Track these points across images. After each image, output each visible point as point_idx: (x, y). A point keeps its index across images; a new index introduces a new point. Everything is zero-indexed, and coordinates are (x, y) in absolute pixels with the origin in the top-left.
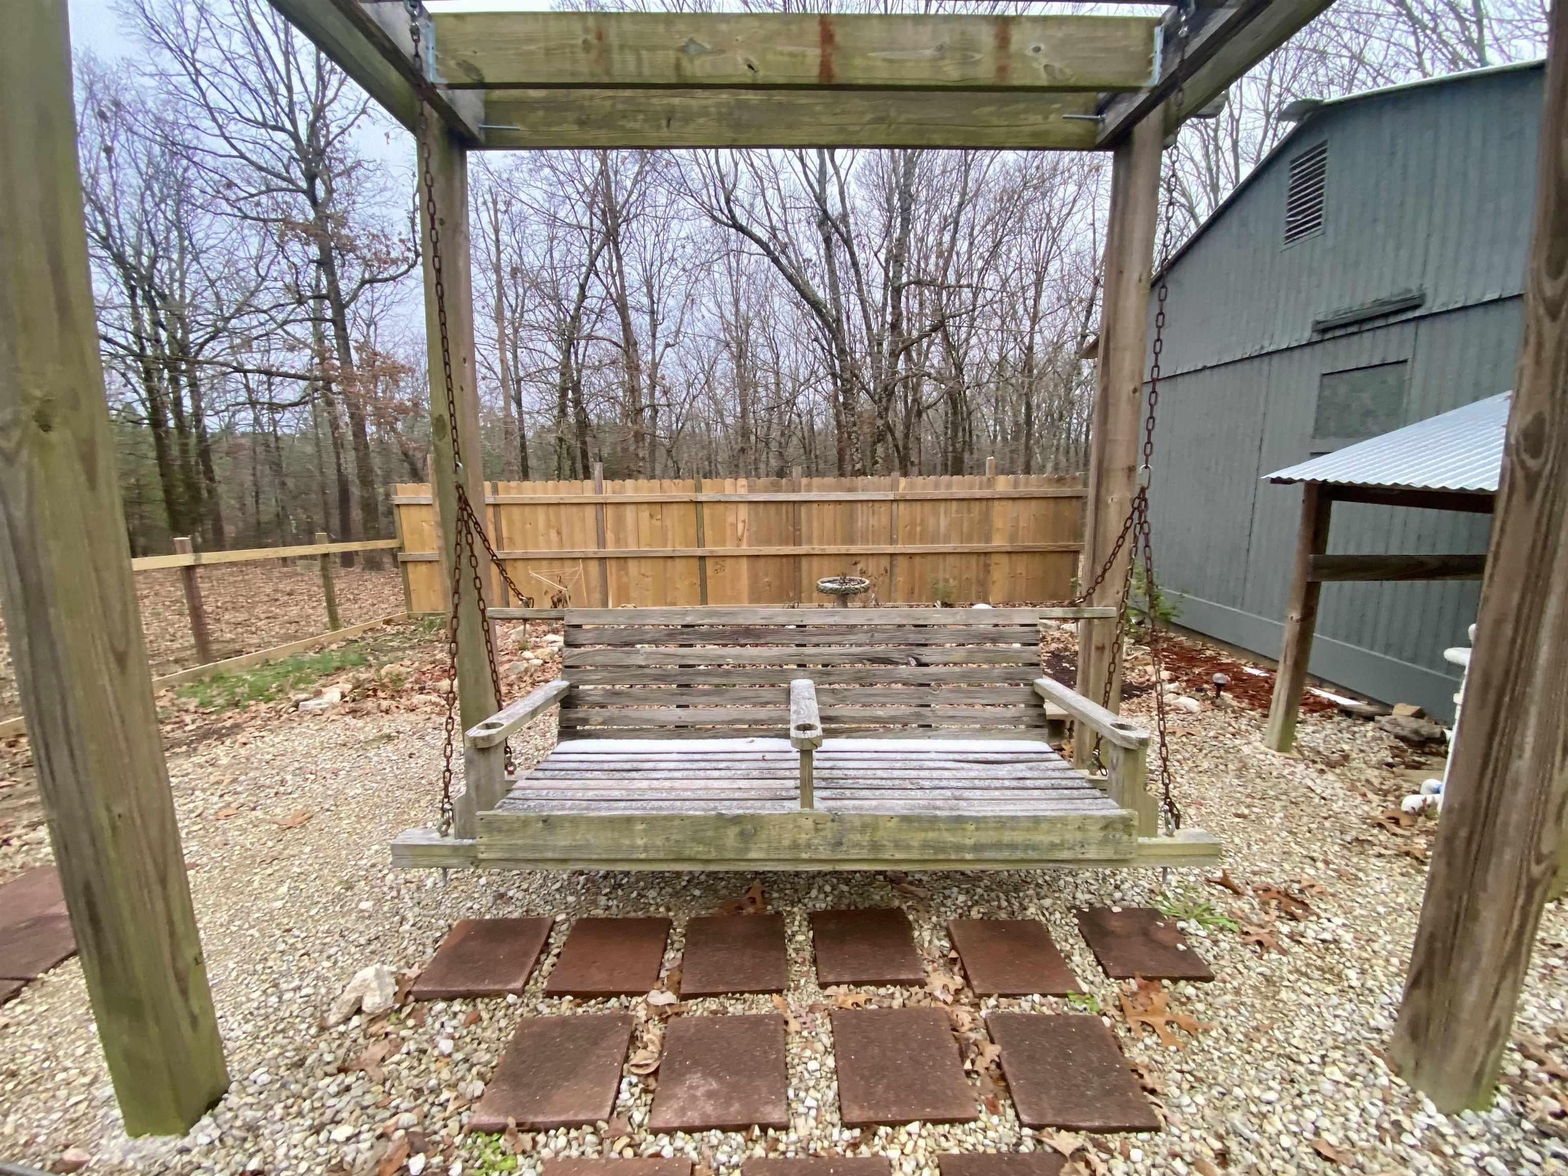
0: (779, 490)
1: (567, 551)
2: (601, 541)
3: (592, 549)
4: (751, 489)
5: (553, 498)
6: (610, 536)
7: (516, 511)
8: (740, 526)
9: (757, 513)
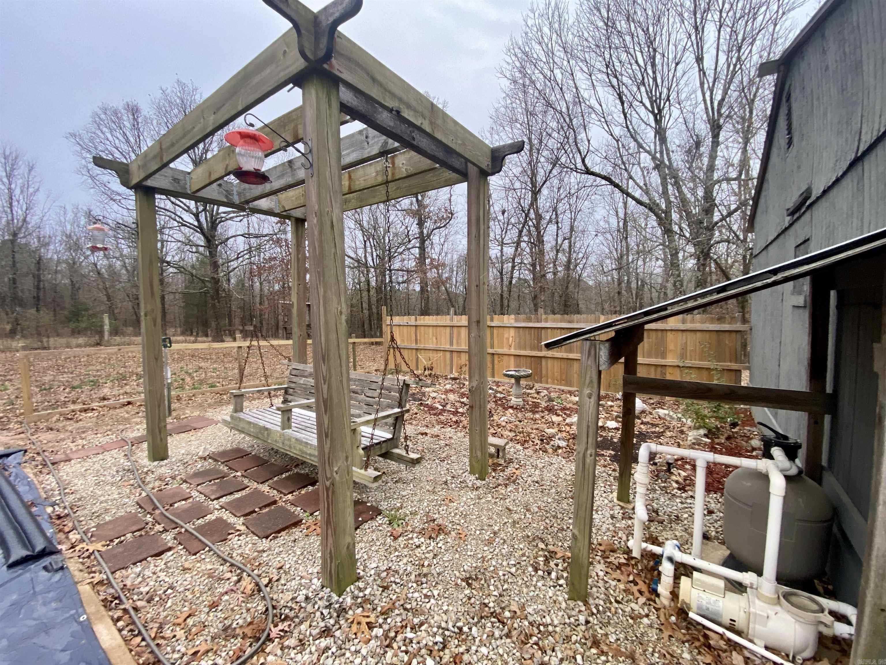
0: (530, 321)
1: (439, 347)
2: (451, 344)
3: (448, 347)
4: (516, 320)
5: (434, 323)
6: (455, 341)
7: (422, 328)
8: (511, 339)
9: (519, 332)
